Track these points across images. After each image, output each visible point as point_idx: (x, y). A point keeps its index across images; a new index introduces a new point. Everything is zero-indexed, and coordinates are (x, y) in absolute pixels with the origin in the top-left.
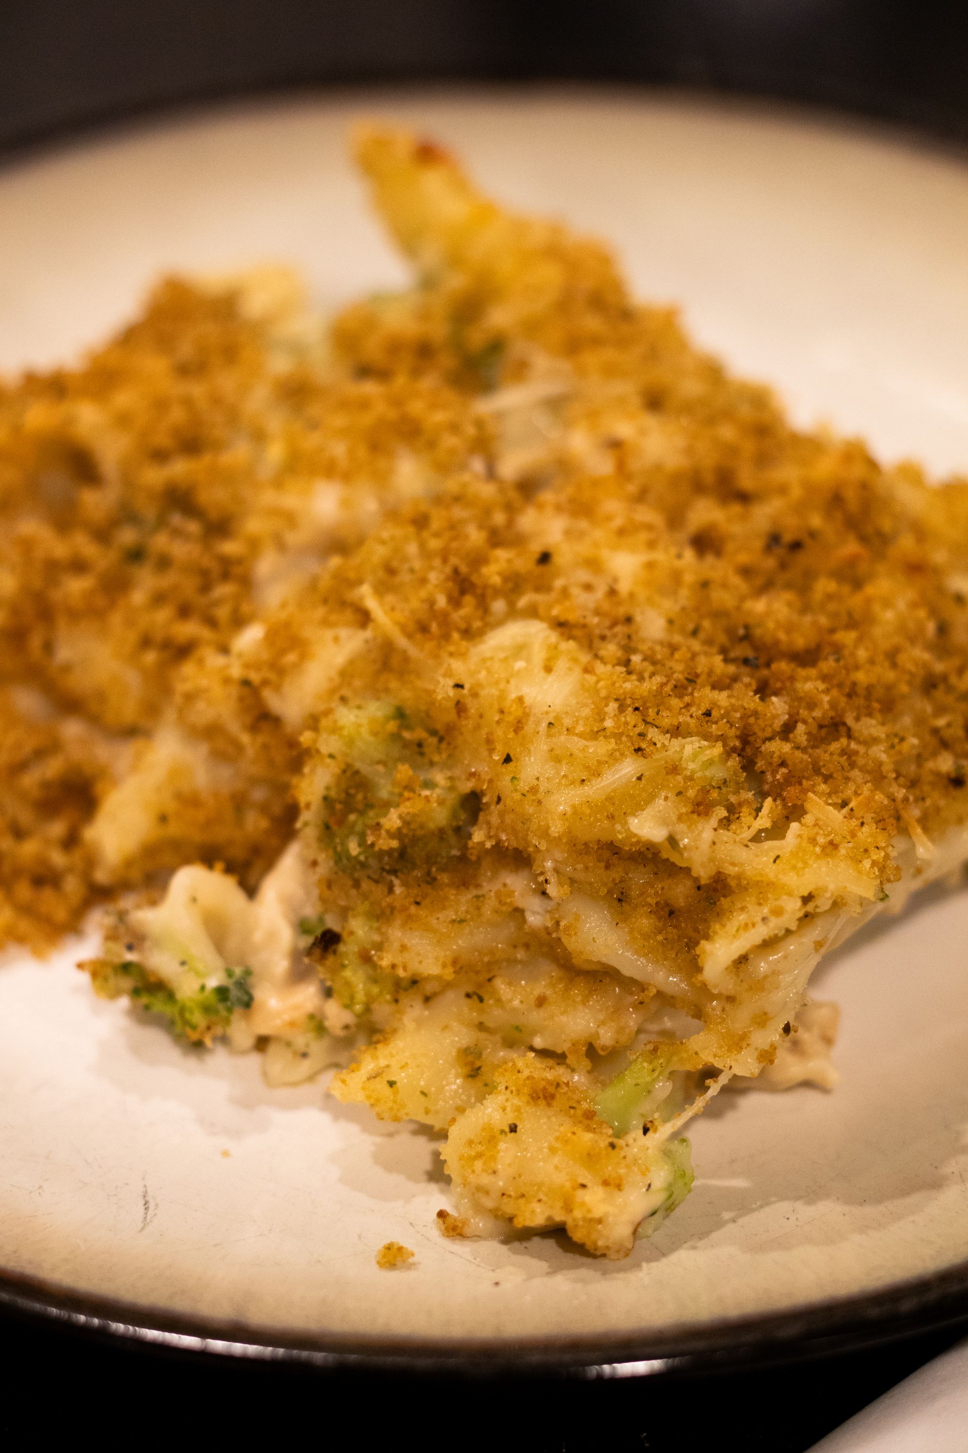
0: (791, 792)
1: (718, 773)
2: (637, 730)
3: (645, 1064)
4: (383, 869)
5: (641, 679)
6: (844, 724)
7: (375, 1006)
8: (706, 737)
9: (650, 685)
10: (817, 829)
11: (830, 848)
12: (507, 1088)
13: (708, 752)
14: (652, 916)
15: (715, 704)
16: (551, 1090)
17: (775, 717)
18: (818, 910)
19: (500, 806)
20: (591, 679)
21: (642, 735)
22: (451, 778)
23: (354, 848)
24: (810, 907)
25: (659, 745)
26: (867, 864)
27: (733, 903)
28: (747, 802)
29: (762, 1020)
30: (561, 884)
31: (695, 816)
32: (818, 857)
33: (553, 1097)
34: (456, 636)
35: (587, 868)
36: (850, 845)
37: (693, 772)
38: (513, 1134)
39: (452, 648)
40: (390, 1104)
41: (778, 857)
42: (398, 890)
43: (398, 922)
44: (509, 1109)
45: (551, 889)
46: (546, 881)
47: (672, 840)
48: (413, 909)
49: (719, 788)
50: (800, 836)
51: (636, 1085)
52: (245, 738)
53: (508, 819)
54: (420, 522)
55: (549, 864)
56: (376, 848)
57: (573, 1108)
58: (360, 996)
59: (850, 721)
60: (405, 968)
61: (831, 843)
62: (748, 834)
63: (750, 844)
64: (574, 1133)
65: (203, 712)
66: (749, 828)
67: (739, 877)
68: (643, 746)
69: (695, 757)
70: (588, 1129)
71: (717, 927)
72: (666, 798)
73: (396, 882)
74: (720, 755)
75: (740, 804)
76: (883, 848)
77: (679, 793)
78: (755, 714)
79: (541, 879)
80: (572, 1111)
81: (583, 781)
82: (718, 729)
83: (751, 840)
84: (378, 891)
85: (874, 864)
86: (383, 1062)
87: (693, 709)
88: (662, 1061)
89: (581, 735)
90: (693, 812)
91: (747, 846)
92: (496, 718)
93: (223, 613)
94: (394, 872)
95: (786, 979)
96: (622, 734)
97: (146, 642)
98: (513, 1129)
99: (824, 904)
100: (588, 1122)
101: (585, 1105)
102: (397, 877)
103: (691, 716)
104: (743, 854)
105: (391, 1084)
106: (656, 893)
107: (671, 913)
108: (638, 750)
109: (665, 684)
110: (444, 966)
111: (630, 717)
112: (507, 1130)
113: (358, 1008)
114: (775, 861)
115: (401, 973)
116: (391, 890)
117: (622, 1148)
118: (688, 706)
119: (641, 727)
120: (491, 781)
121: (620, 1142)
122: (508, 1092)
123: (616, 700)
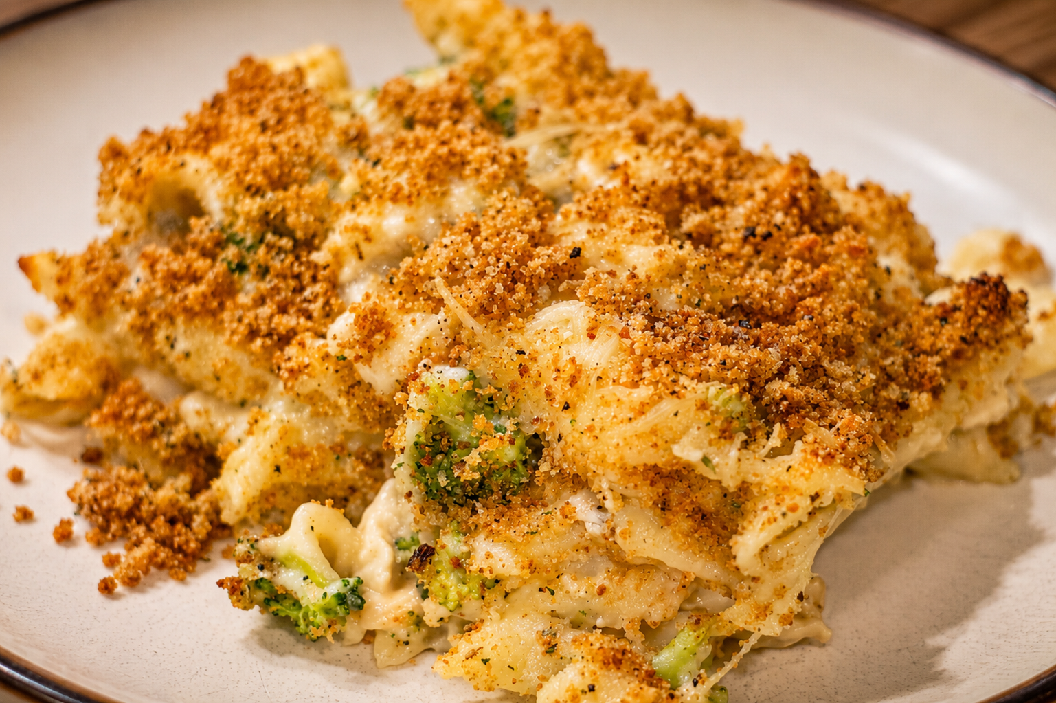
0: (793, 419)
1: (736, 407)
2: (671, 379)
3: (691, 633)
4: (467, 497)
5: (665, 340)
6: (822, 366)
7: (464, 603)
8: (723, 380)
9: (674, 344)
10: (816, 445)
11: (829, 458)
12: (583, 658)
13: (728, 391)
14: (690, 519)
15: (727, 356)
16: (619, 656)
17: (773, 363)
18: (822, 505)
19: (562, 442)
20: (628, 342)
21: (674, 381)
22: (517, 424)
23: (443, 481)
24: (817, 504)
25: (689, 388)
26: (856, 469)
27: (755, 504)
28: (759, 427)
29: (780, 592)
30: (615, 499)
31: (723, 441)
32: (820, 466)
33: (620, 661)
34: (513, 315)
35: (636, 486)
36: (843, 455)
37: (718, 408)
38: (592, 693)
39: (510, 325)
40: (485, 677)
41: (790, 467)
42: (481, 511)
43: (482, 536)
44: (586, 674)
45: (608, 504)
46: (604, 498)
47: (706, 460)
48: (494, 526)
49: (738, 418)
50: (805, 451)
51: (685, 649)
52: (342, 401)
53: (570, 452)
54: (473, 230)
55: (605, 486)
56: (462, 480)
57: (637, 669)
58: (453, 595)
59: (826, 364)
60: (491, 572)
61: (829, 454)
62: (764, 452)
63: (765, 459)
64: (641, 688)
65: (306, 384)
66: (764, 447)
67: (759, 485)
68: (677, 389)
69: (717, 396)
70: (651, 685)
71: (745, 524)
72: (699, 428)
73: (478, 505)
74: (736, 394)
75: (755, 430)
76: (866, 457)
77: (708, 424)
78: (758, 361)
79: (600, 496)
80: (636, 673)
81: (630, 419)
82: (732, 374)
83: (766, 456)
84: (464, 513)
85: (861, 469)
86: (476, 646)
87: (711, 361)
88: (704, 629)
89: (625, 385)
90: (720, 438)
91: (764, 461)
92: (554, 376)
93: (316, 308)
94: (475, 498)
95: (798, 559)
96: (657, 382)
97: (253, 333)
98: (592, 689)
99: (826, 500)
100: (651, 679)
101: (645, 667)
102: (478, 501)
103: (710, 365)
104: (762, 468)
105: (485, 661)
106: (692, 502)
107: (704, 516)
108: (673, 393)
109: (686, 343)
110: (523, 568)
111: (663, 369)
112: (587, 689)
113: (451, 605)
114: (788, 471)
115: (487, 575)
116: (474, 512)
117: (678, 698)
118: (706, 358)
119: (673, 377)
120: (552, 424)
121: (677, 693)
122: (585, 660)
123: (650, 357)
